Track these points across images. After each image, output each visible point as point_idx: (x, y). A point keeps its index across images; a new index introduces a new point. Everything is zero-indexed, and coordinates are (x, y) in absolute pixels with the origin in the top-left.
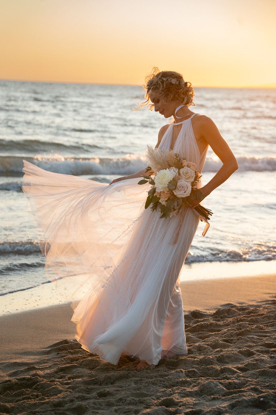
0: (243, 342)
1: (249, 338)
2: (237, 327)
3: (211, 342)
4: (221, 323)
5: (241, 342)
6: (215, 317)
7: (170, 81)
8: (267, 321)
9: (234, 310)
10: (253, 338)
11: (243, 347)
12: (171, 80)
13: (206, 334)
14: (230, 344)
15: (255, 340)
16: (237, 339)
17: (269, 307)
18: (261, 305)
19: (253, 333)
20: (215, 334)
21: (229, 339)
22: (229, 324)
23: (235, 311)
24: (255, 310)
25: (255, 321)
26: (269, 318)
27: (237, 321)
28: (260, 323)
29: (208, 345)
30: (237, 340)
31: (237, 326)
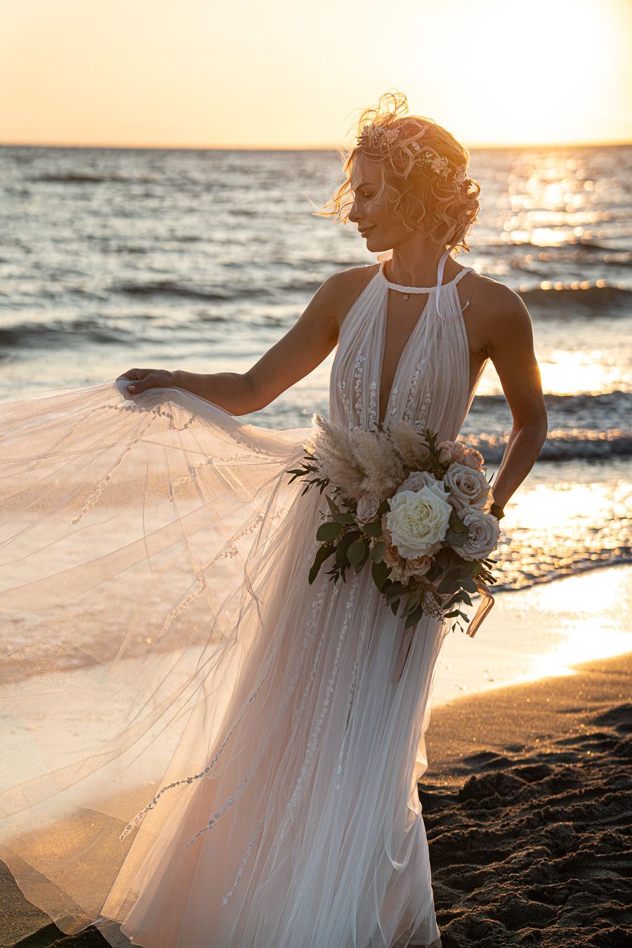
0: (586, 900)
1: (599, 881)
2: (547, 841)
3: (495, 901)
4: (494, 826)
5: (580, 897)
6: (468, 804)
7: (430, 161)
8: (619, 813)
9: (513, 778)
10: (609, 881)
11: (595, 918)
12: (433, 158)
13: (468, 871)
14: (551, 907)
15: (618, 886)
16: (568, 888)
17: (598, 762)
18: (571, 754)
19: (602, 864)
20: (498, 872)
21: (544, 890)
22: (518, 829)
23: (515, 781)
24: (568, 775)
25: (585, 814)
26: (621, 803)
27: (540, 821)
28: (602, 821)
29: (490, 914)
30: (567, 892)
31: (547, 838)
